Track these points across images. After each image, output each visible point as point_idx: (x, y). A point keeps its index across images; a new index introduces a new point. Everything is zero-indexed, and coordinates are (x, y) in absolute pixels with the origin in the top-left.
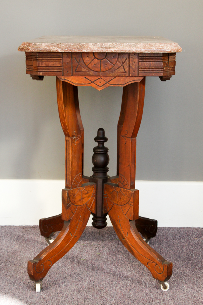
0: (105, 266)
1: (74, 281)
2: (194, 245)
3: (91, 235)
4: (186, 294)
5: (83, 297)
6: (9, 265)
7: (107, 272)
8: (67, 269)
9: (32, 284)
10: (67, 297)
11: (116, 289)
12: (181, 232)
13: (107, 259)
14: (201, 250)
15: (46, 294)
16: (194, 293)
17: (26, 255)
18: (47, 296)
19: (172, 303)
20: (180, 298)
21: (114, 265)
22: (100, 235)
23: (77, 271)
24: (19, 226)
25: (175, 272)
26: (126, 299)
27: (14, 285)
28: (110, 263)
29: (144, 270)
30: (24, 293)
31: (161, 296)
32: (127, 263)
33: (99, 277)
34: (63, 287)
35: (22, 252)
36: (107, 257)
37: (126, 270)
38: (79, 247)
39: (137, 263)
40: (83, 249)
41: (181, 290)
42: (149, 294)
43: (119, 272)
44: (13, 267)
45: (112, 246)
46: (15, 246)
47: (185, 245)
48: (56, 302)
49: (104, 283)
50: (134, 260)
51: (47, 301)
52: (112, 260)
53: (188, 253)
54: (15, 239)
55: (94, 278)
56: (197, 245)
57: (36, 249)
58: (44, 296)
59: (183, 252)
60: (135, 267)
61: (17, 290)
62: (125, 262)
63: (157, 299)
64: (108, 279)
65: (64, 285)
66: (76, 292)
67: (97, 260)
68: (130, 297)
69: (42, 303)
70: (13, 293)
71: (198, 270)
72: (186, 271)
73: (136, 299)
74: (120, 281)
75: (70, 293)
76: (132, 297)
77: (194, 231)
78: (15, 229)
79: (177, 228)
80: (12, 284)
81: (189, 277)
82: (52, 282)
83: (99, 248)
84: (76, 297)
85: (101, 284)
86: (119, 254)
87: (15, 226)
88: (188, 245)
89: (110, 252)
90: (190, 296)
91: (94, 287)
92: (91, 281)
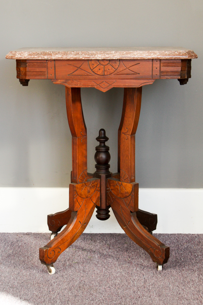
0: (96, 268)
1: (66, 280)
2: (183, 249)
3: (83, 241)
4: (171, 292)
5: (74, 295)
6: (4, 268)
7: (97, 273)
8: (59, 271)
9: (25, 284)
10: (59, 294)
11: (105, 287)
12: (171, 237)
13: (98, 262)
14: (189, 253)
15: (38, 292)
16: (179, 291)
17: (20, 259)
18: (39, 294)
19: (158, 299)
20: (166, 295)
21: (104, 267)
22: (92, 241)
23: (68, 272)
24: (12, 233)
25: (163, 273)
26: (114, 296)
27: (8, 284)
28: (100, 265)
29: (133, 271)
30: (18, 291)
31: (148, 293)
32: (117, 265)
33: (89, 278)
34: (55, 286)
35: (16, 256)
36: (98, 260)
37: (116, 272)
38: (71, 251)
39: (127, 265)
40: (75, 253)
41: (167, 289)
42: (136, 291)
43: (109, 273)
44: (7, 269)
45: (103, 251)
46: (9, 251)
47: (175, 250)
48: (48, 298)
49: (94, 282)
50: (124, 263)
51: (39, 297)
52: (103, 263)
53: (176, 257)
54: (9, 244)
55: (84, 278)
56: (186, 249)
57: (29, 253)
58: (37, 294)
59: (172, 256)
60: (124, 269)
61: (11, 289)
62: (115, 265)
63: (143, 295)
64: (98, 279)
65: (55, 284)
66: (67, 290)
67: (88, 263)
68: (118, 295)
69: (35, 299)
70: (7, 291)
71: (185, 271)
72: (174, 272)
73: (124, 296)
74: (109, 281)
75: (61, 291)
76: (120, 294)
77: (184, 237)
78: (9, 236)
79: (168, 234)
80: (7, 283)
81: (176, 277)
82: (45, 282)
83: (90, 252)
84: (67, 295)
85: (91, 283)
86: (110, 258)
87: (9, 233)
88: (177, 249)
89: (101, 256)
90: (175, 293)
91: (85, 286)
92: (81, 281)
